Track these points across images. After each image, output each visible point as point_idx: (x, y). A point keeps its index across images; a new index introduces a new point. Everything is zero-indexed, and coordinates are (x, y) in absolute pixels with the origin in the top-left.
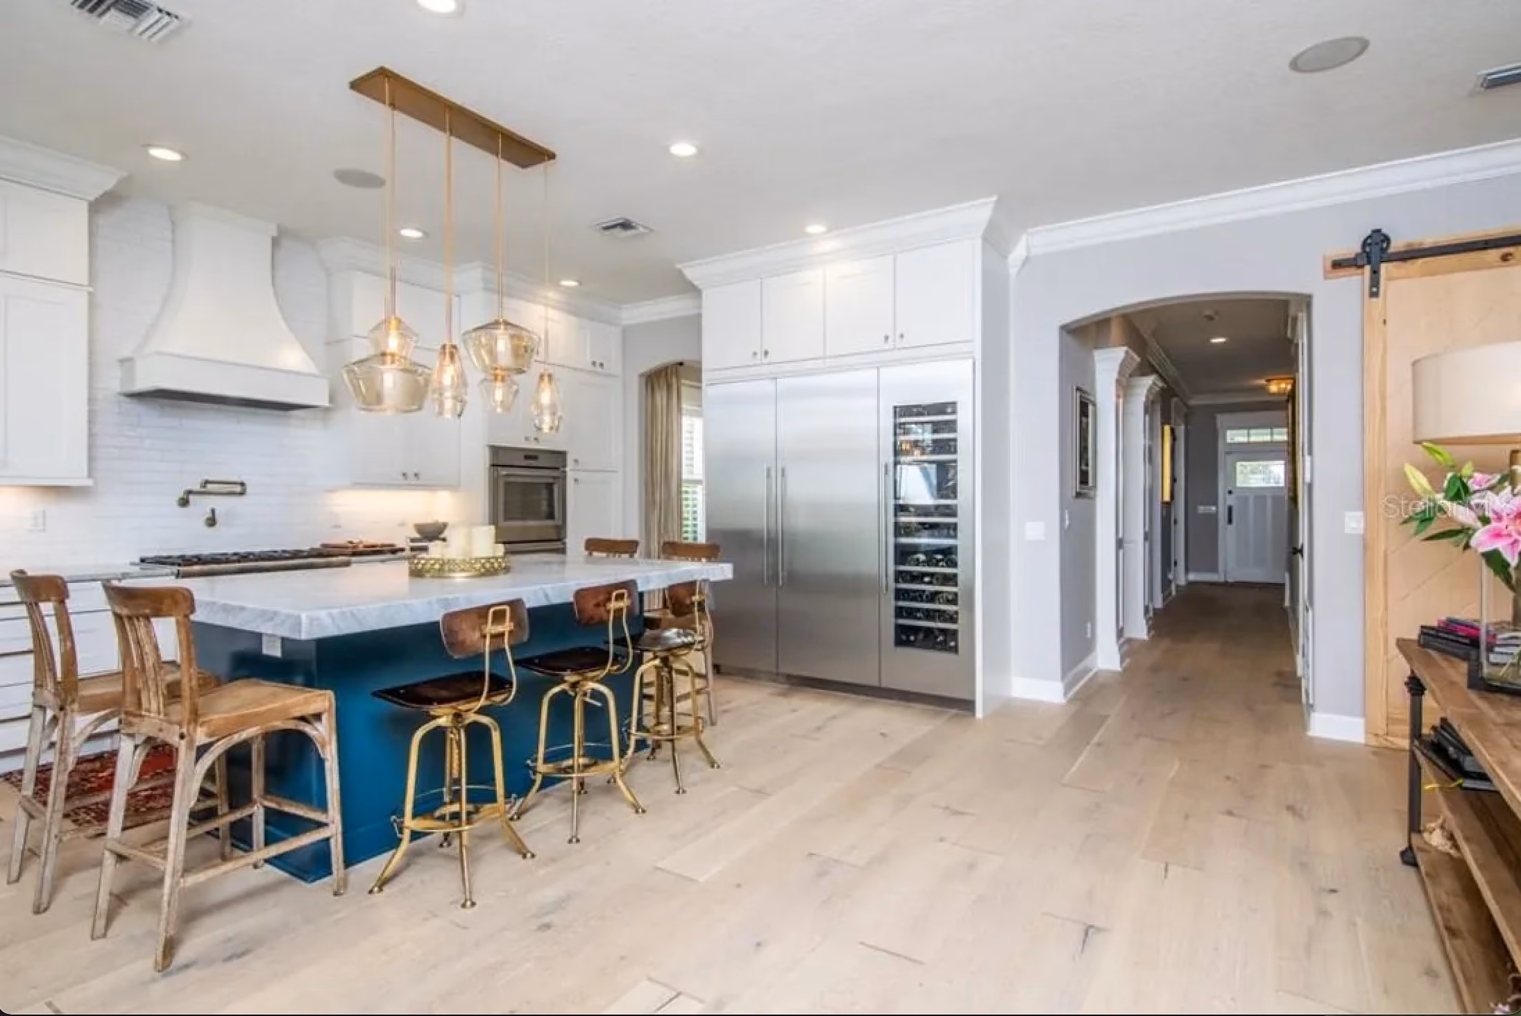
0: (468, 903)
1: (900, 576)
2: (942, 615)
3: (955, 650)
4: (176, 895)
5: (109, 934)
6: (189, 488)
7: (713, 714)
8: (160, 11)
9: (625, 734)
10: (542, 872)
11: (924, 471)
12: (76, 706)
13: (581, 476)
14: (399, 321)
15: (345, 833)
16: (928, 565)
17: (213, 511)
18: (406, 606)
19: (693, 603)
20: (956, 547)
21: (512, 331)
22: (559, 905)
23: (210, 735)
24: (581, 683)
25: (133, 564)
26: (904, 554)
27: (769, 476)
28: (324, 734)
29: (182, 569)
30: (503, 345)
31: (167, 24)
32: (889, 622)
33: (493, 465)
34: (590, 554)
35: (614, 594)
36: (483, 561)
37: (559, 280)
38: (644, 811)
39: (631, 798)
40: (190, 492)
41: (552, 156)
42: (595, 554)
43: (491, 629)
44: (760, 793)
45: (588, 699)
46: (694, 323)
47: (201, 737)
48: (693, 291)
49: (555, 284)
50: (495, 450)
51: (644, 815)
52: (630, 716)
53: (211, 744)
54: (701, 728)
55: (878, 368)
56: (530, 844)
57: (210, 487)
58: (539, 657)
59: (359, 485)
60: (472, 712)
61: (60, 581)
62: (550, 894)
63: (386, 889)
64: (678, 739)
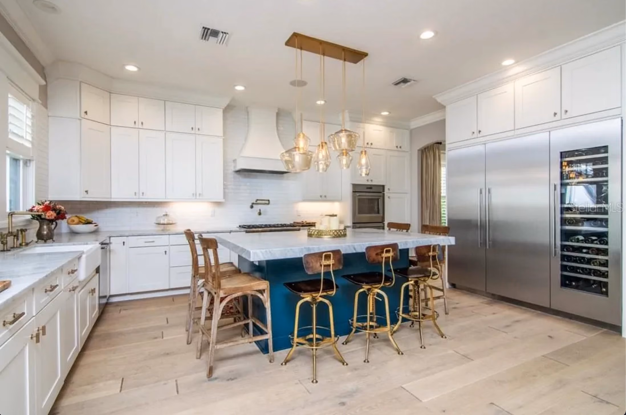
0: (315, 381)
1: (563, 248)
2: (596, 273)
3: (606, 294)
4: (213, 351)
5: (201, 358)
6: (252, 202)
7: (447, 310)
8: (222, 32)
9: (397, 314)
10: (349, 374)
11: (587, 188)
12: (198, 276)
13: (391, 195)
14: (304, 135)
15: (273, 337)
16: (586, 243)
17: (260, 210)
18: (291, 249)
19: (430, 256)
20: (607, 232)
21: (348, 133)
22: (351, 394)
23: (225, 294)
24: (372, 289)
25: (238, 227)
26: (566, 235)
27: (481, 193)
28: (266, 299)
29: (248, 230)
30: (344, 139)
31: (225, 37)
32: (557, 274)
33: (354, 192)
34: (390, 229)
35: (385, 250)
36: (334, 231)
37: (380, 113)
38: (402, 354)
39: (395, 345)
40: (253, 204)
41: (365, 55)
42: (392, 229)
43: (324, 262)
44: (467, 357)
45: (375, 297)
46: (441, 124)
47: (222, 295)
48: (442, 107)
49: (378, 115)
50: (354, 186)
51: (402, 356)
52: (399, 306)
53: (226, 297)
54: (436, 317)
55: (550, 132)
56: (346, 359)
57: (258, 202)
58: (354, 275)
59: (305, 200)
60: (319, 296)
61: (192, 234)
62: (350, 386)
63: (287, 364)
64: (422, 321)
